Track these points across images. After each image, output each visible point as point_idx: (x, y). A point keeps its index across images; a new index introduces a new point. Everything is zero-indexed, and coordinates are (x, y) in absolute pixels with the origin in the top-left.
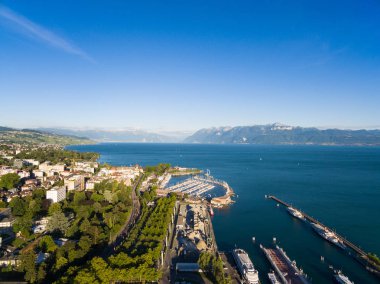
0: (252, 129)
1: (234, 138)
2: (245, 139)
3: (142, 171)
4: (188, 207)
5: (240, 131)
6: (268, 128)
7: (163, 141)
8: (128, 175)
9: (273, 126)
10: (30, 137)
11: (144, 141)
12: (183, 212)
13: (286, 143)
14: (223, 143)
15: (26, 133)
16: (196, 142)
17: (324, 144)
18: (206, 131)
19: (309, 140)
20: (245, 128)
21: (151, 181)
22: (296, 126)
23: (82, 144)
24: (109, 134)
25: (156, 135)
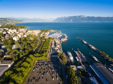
0: (74, 17)
1: (68, 20)
2: (72, 21)
3: (40, 31)
4: (55, 41)
5: (70, 18)
6: (79, 17)
7: (46, 22)
8: (36, 32)
9: (81, 16)
10: (3, 21)
11: (40, 22)
12: (53, 43)
13: (84, 22)
14: (65, 22)
15: (2, 19)
16: (56, 22)
17: (96, 22)
18: (59, 18)
19: (91, 21)
20: (72, 17)
21: (43, 34)
22: (88, 16)
23: (21, 23)
24: (29, 19)
25: (44, 19)
